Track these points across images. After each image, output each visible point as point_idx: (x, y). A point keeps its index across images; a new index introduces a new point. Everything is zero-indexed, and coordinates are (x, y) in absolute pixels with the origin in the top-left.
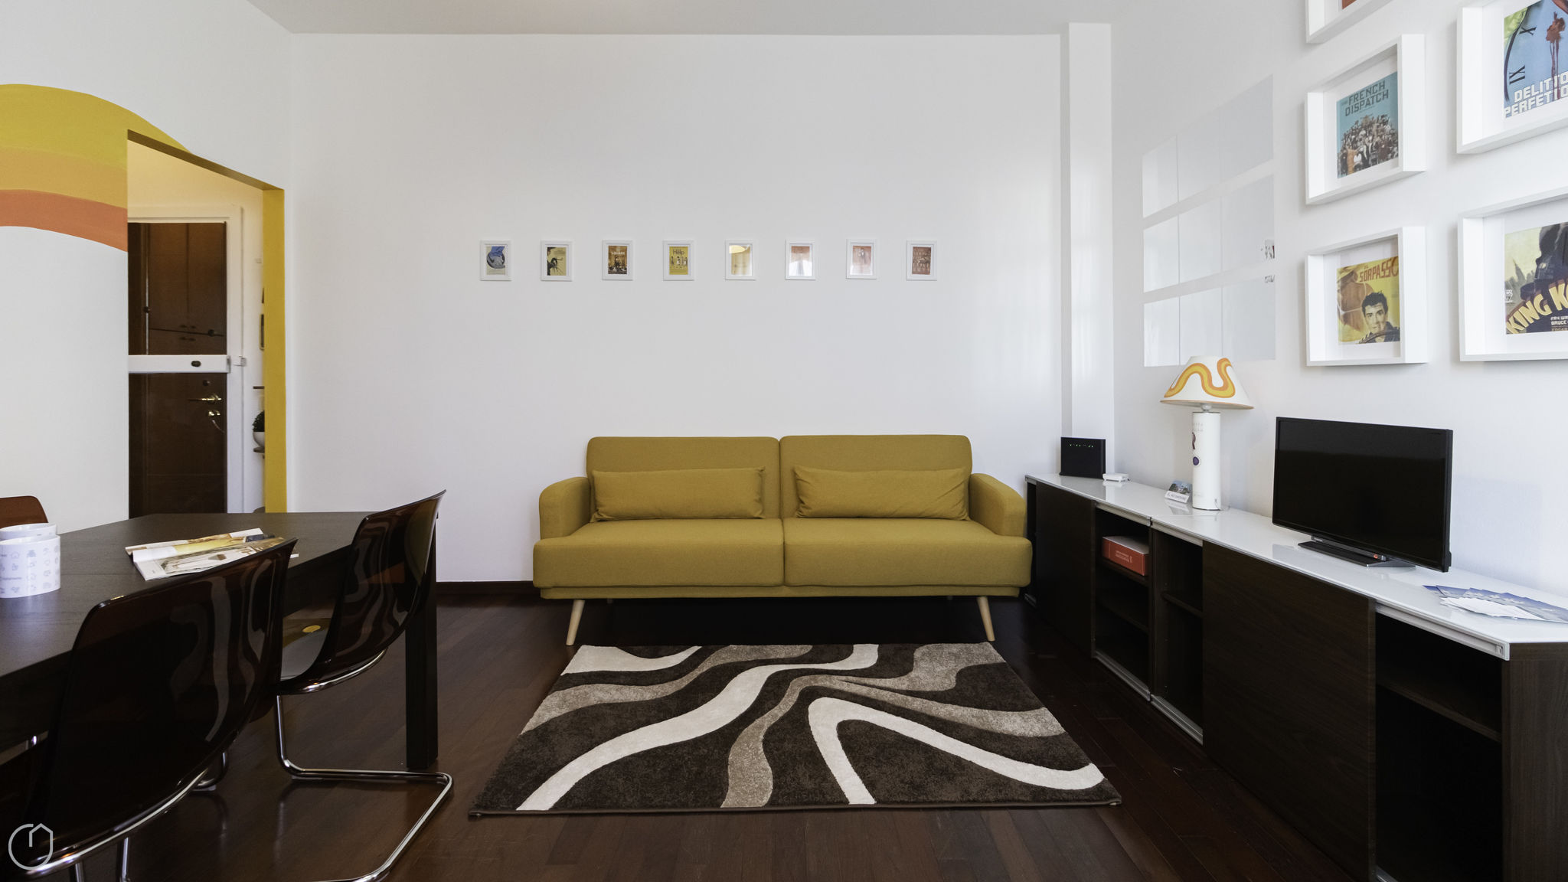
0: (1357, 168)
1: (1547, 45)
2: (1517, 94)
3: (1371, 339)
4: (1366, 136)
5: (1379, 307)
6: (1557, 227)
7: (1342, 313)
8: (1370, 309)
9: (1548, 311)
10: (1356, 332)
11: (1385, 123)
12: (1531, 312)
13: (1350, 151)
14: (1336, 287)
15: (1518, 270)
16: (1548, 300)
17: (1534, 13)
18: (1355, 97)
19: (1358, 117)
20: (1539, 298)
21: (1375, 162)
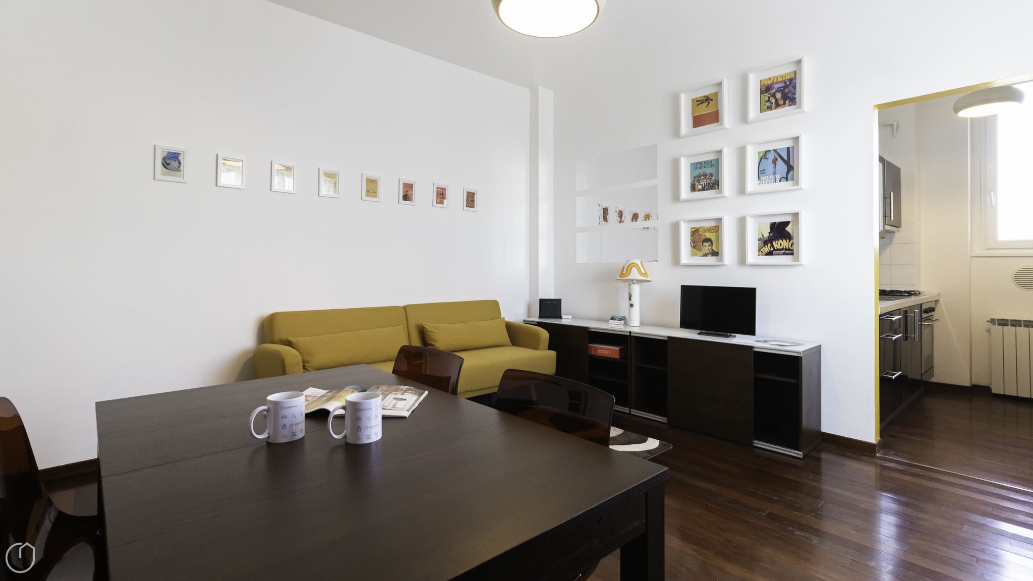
0: (699, 190)
1: (772, 165)
2: (762, 178)
3: (706, 255)
4: (704, 179)
5: (709, 243)
6: (775, 223)
7: (693, 244)
8: (705, 244)
9: (772, 249)
10: (699, 252)
11: (712, 176)
12: (767, 249)
13: (696, 183)
14: (690, 234)
15: (763, 235)
16: (772, 245)
17: (768, 153)
18: (699, 163)
19: (701, 171)
20: (769, 245)
21: (707, 189)
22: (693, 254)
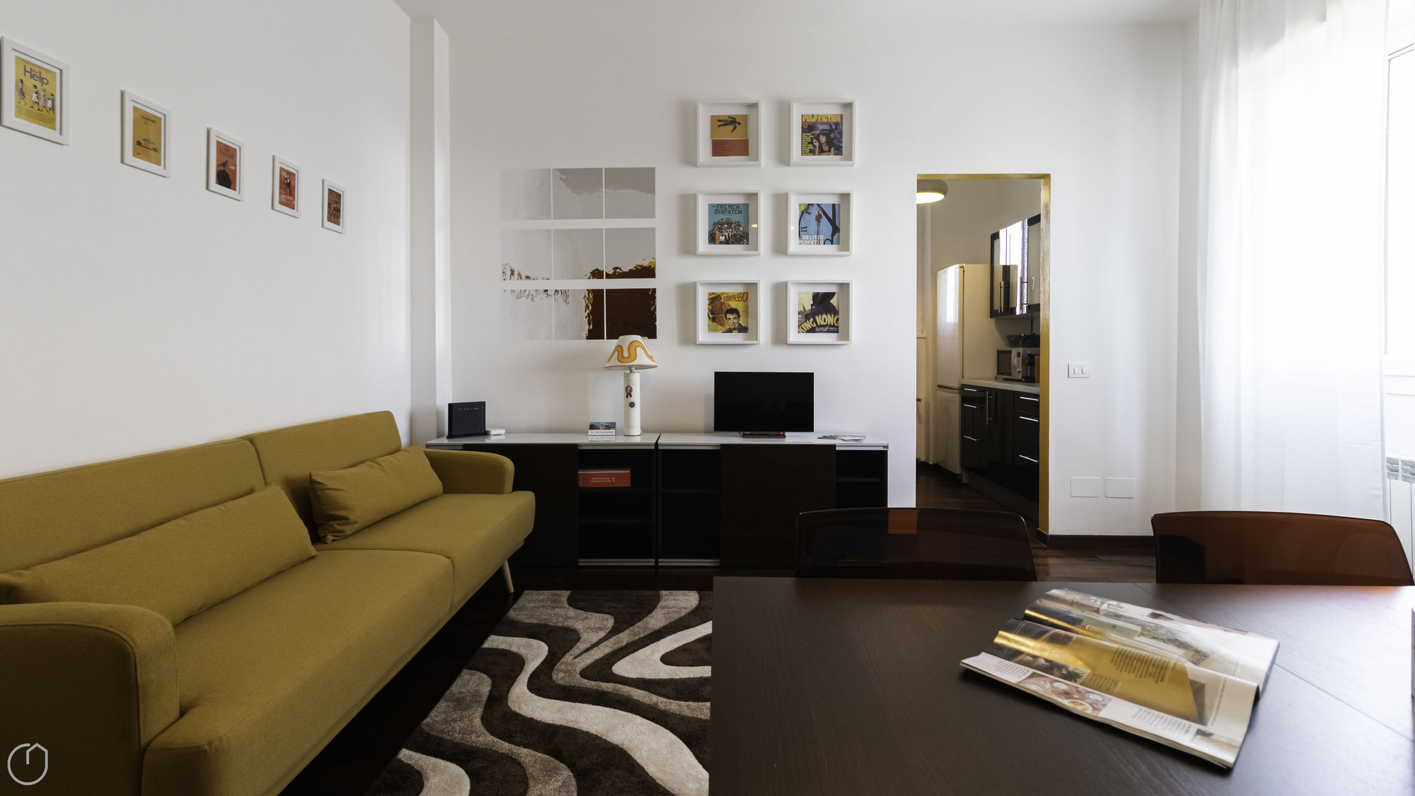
0: (721, 243)
1: (815, 222)
2: (804, 237)
3: (730, 331)
4: (727, 228)
5: (735, 316)
6: (819, 293)
7: (711, 316)
8: (729, 316)
9: (815, 325)
10: (720, 327)
11: (740, 226)
12: (808, 325)
13: (717, 232)
14: (707, 302)
15: (804, 308)
16: (815, 321)
17: (811, 207)
18: (722, 206)
19: (724, 217)
20: (812, 320)
21: (733, 243)
22: (711, 329)
